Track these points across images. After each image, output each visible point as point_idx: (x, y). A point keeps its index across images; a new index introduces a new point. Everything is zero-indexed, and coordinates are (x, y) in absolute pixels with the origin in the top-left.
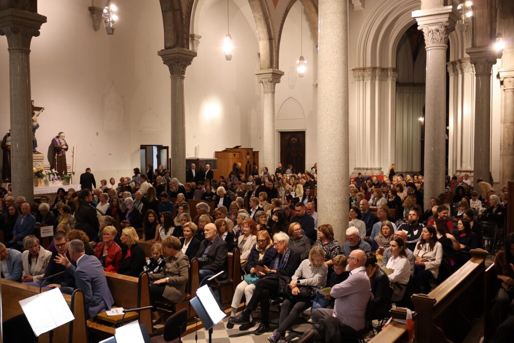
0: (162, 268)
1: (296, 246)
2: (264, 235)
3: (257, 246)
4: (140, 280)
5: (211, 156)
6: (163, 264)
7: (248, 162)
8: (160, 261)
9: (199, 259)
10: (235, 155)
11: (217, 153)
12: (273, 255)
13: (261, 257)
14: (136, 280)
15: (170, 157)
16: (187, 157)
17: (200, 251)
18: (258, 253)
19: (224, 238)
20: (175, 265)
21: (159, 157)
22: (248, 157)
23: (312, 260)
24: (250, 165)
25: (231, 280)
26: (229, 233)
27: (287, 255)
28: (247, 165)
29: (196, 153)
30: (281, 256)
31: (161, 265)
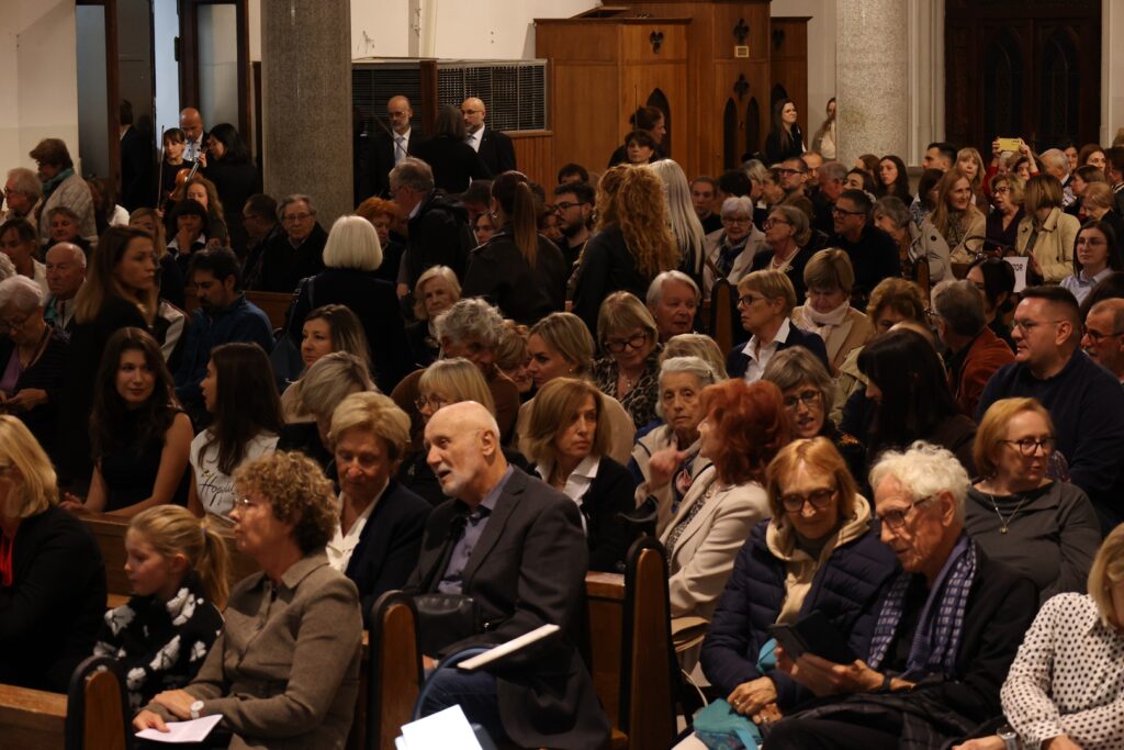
0: (199, 649)
1: (1012, 541)
2: (819, 463)
3: (772, 532)
4: (76, 707)
5: (509, 45)
6: (205, 625)
7: (741, 86)
8: (184, 604)
9: (422, 603)
10: (656, 39)
11: (544, 29)
12: (866, 589)
13: (797, 593)
14: (57, 704)
15: (256, 54)
16: (361, 52)
17: (427, 560)
18: (779, 571)
19: (576, 491)
20: (275, 630)
21: (189, 51)
22: (742, 52)
23: (1107, 596)
24: (754, 103)
25: (617, 734)
26: (607, 467)
27: (961, 583)
28: (731, 106)
29: (414, 31)
30: (917, 590)
31: (190, 634)
